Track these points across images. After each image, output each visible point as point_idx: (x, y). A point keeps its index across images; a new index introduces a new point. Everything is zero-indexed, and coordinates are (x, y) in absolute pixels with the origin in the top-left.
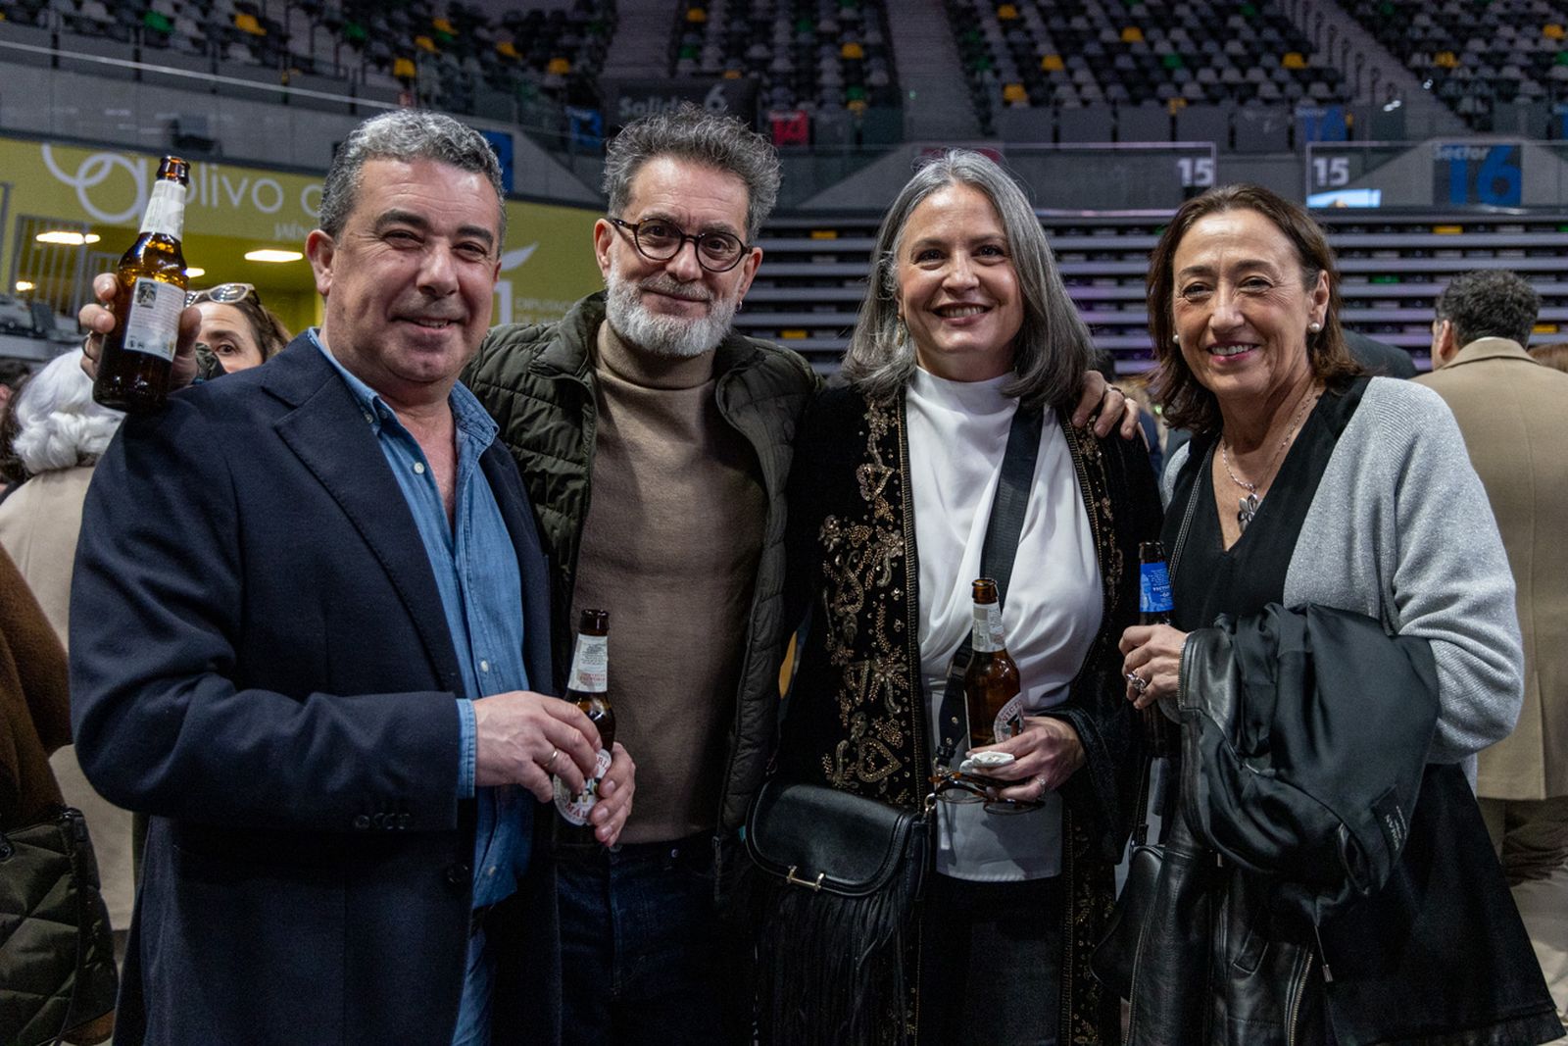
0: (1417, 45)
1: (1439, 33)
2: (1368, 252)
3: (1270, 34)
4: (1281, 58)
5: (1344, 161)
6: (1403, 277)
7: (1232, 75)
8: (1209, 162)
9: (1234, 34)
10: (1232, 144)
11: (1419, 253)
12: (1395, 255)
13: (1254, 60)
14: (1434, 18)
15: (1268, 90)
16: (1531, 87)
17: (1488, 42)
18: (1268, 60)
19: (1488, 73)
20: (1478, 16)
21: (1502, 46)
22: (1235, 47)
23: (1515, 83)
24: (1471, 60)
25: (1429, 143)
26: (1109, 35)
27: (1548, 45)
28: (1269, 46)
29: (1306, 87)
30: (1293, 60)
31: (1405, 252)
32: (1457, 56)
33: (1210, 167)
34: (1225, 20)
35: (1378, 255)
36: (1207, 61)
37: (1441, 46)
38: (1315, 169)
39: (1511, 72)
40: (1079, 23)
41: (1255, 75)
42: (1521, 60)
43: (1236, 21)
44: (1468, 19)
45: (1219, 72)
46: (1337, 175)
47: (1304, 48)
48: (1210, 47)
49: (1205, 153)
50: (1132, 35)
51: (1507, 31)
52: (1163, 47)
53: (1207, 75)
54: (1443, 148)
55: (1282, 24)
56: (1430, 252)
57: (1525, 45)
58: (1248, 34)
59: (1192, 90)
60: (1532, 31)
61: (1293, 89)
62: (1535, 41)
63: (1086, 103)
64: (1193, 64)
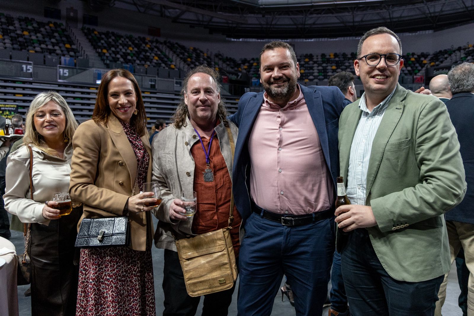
0: (99, 47)
1: (105, 45)
2: (74, 92)
3: (64, 39)
4: (65, 44)
5: (67, 70)
6: (82, 98)
7: (50, 47)
8: (31, 66)
9: (54, 37)
10: (45, 63)
11: (86, 93)
12: (80, 93)
13: (57, 44)
14: (105, 41)
15: (59, 52)
16: (122, 60)
17: (116, 49)
18: (61, 45)
19: (113, 55)
20: (115, 43)
21: (118, 50)
22: (53, 40)
23: (118, 59)
24: (111, 52)
25: (92, 69)
26: (19, 32)
27: (129, 51)
28: (63, 41)
29: (69, 52)
30: (68, 46)
31: (83, 93)
32: (107, 51)
33: (31, 68)
34: (53, 33)
35: (76, 93)
36: (44, 42)
37: (105, 48)
38: (60, 72)
39: (119, 56)
40: (11, 28)
41: (56, 48)
42: (122, 53)
43: (56, 34)
44: (113, 43)
45: (47, 45)
46: (66, 74)
47: (71, 43)
48: (47, 39)
49: (30, 64)
50: (26, 33)
51: (121, 47)
52: (34, 37)
53: (43, 46)
54: (96, 71)
55: (68, 37)
56: (89, 93)
57: (124, 51)
58: (58, 38)
59: (38, 49)
60: (126, 48)
61: (65, 52)
62: (126, 50)
63: (5, 48)
64: (40, 43)
